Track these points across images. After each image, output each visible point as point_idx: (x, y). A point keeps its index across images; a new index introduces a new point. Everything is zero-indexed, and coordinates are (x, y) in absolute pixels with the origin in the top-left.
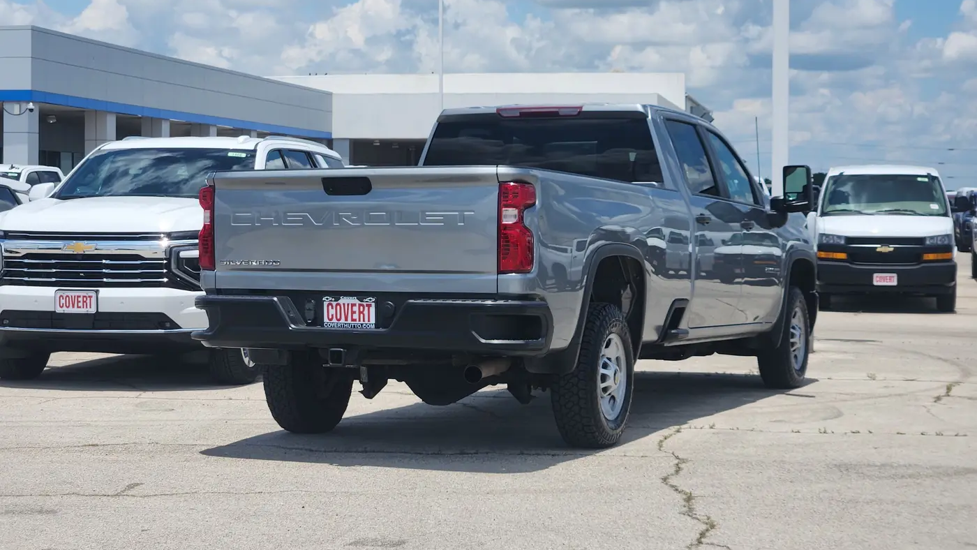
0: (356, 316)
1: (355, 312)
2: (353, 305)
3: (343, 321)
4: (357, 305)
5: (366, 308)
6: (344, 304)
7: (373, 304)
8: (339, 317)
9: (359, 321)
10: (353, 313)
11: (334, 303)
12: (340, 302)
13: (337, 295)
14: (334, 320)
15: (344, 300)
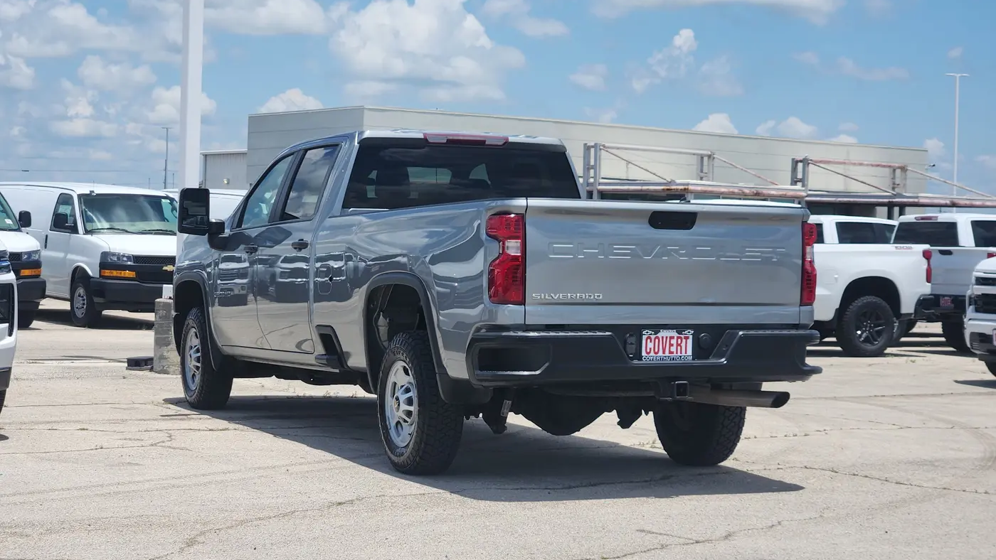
0: (673, 349)
1: (672, 345)
2: (672, 338)
3: (661, 353)
4: (676, 338)
5: (684, 340)
6: (663, 337)
7: (691, 337)
8: (656, 350)
9: (677, 353)
10: (671, 345)
11: (653, 337)
12: (660, 335)
13: (657, 328)
14: (652, 354)
15: (664, 334)
